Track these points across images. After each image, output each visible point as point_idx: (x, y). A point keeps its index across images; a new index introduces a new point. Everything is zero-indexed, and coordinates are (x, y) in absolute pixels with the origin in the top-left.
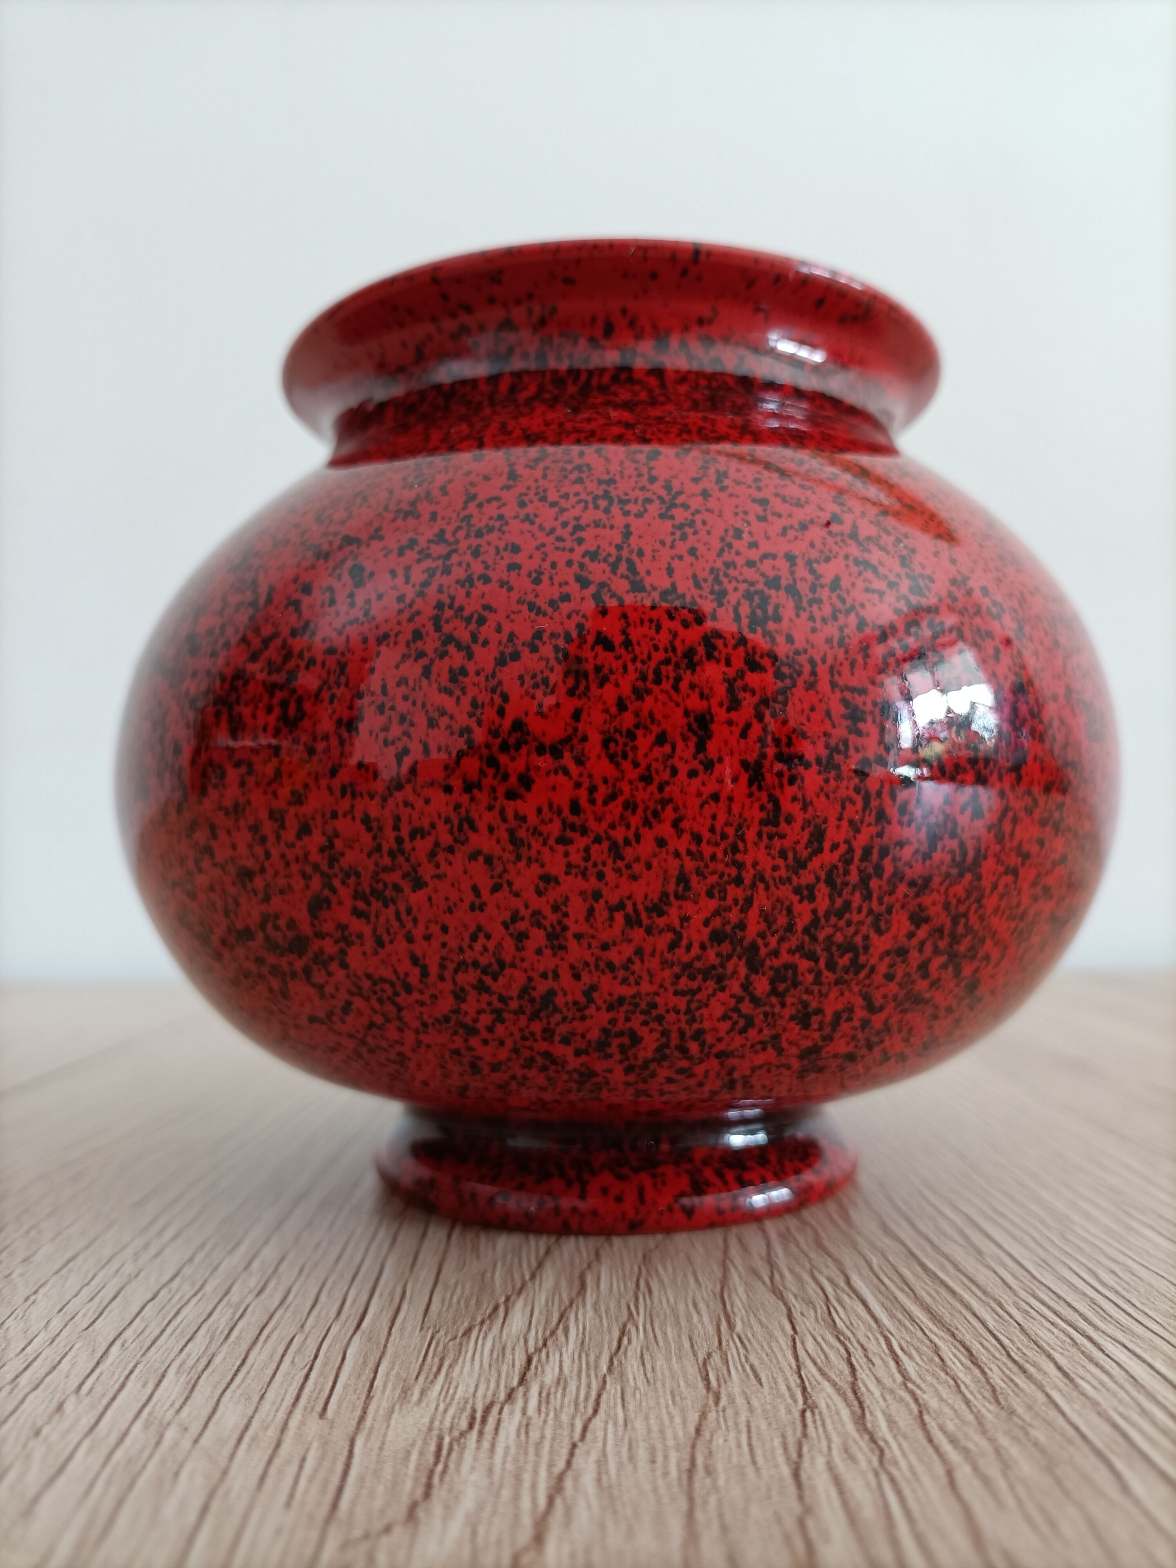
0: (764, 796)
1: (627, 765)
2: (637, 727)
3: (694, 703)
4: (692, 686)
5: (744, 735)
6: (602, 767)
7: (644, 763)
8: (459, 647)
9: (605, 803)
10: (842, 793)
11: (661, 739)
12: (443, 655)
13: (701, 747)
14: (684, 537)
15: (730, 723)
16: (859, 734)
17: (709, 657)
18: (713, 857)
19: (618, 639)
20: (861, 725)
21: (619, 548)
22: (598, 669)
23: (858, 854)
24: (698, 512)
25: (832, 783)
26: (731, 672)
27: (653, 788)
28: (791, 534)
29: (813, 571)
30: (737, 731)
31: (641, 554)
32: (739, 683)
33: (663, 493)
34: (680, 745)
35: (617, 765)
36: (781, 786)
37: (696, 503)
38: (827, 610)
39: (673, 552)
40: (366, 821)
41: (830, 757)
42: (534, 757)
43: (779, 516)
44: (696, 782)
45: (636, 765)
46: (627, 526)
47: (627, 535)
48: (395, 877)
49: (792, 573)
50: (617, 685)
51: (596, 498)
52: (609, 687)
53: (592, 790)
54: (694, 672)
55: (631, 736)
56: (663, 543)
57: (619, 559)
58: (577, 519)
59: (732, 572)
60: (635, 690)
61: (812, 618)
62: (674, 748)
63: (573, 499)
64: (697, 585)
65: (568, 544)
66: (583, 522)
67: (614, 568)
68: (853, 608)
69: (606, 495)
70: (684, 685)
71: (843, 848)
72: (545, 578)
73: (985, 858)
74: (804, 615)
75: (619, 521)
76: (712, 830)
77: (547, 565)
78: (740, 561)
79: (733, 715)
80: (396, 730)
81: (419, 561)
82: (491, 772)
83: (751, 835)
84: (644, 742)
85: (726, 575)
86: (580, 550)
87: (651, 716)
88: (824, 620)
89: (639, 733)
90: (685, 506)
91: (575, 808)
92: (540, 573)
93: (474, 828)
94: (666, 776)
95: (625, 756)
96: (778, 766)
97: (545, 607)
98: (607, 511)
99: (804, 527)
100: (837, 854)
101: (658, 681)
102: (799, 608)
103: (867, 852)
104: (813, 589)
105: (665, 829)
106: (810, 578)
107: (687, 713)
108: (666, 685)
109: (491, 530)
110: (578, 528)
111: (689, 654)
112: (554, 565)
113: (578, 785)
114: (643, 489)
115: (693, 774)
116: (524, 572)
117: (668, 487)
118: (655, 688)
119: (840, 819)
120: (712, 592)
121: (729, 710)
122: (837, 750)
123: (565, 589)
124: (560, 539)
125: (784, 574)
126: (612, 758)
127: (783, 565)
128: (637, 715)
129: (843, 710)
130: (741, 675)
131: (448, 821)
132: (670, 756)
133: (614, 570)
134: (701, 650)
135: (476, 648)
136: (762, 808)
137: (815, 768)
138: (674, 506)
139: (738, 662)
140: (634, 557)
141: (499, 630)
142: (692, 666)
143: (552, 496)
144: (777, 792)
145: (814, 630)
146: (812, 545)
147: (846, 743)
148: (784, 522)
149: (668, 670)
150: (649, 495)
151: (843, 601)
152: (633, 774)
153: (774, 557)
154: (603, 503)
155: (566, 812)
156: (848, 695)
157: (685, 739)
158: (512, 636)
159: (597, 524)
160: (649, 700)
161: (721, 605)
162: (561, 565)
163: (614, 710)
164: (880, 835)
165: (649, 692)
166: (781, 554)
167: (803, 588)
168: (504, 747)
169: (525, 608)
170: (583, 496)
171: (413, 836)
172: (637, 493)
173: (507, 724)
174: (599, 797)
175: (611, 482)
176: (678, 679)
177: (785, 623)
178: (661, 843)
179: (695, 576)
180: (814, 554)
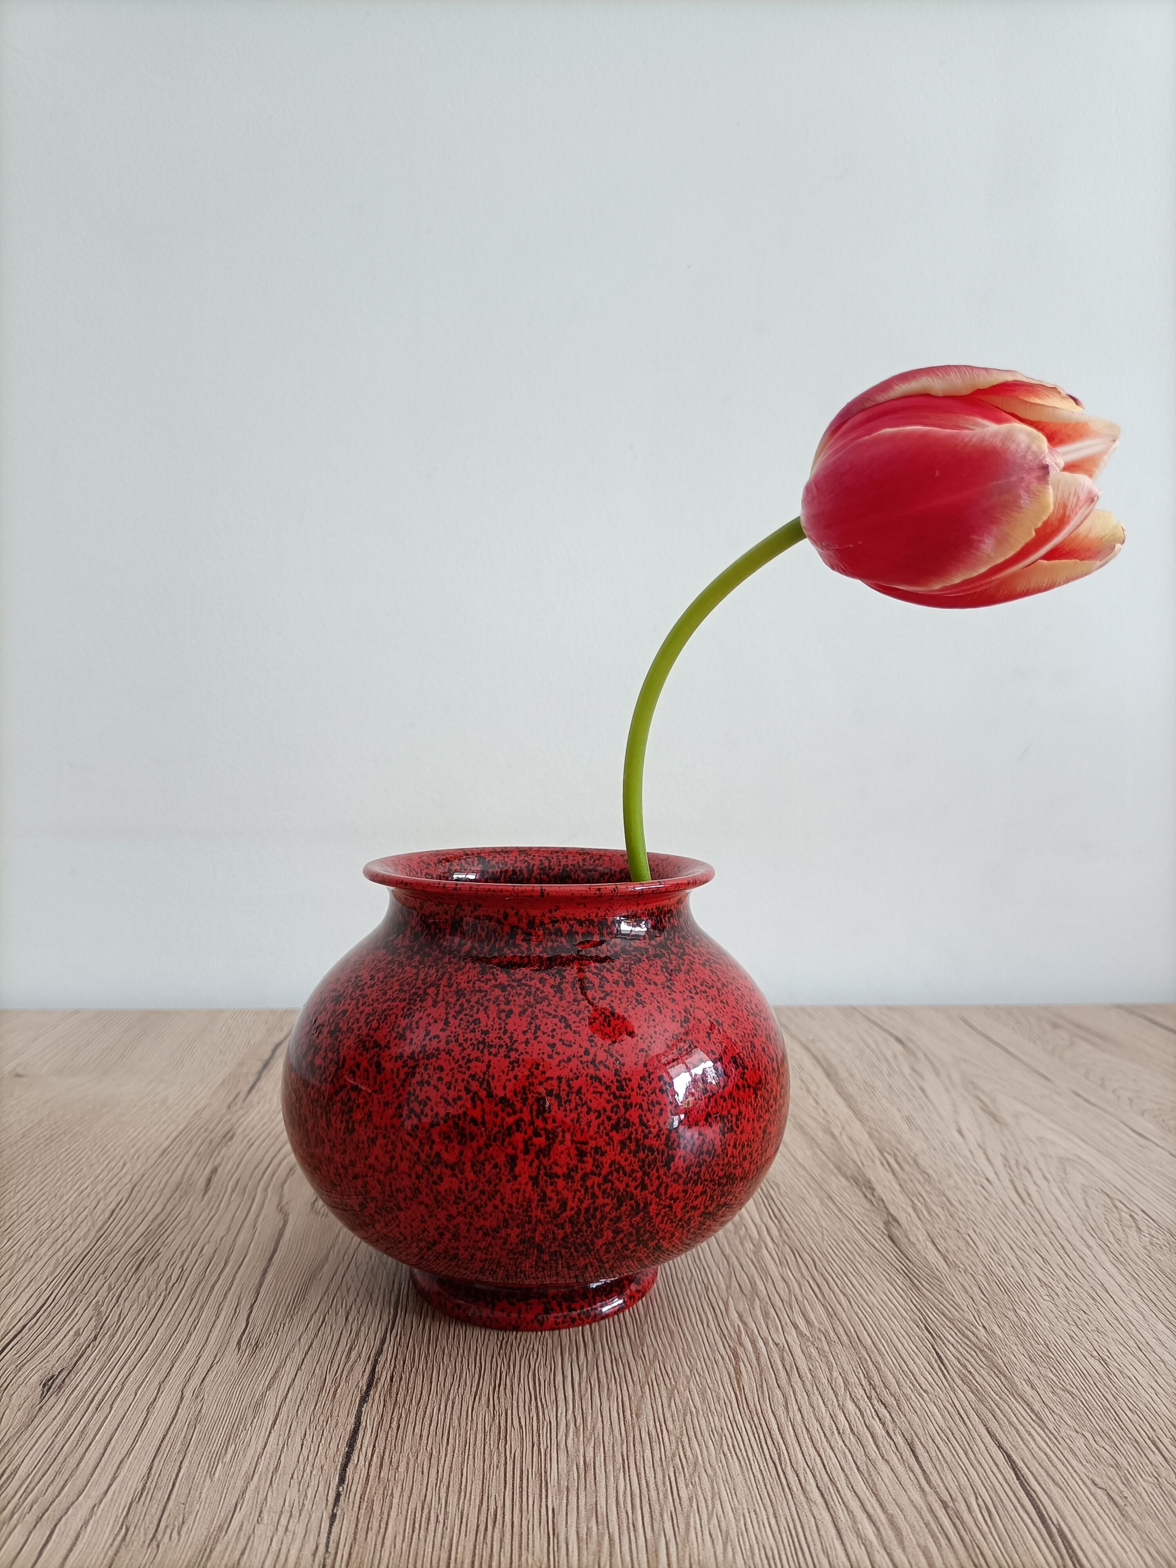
0: (539, 1190)
1: (481, 1176)
2: (486, 1160)
3: (510, 1151)
4: (509, 1144)
5: (531, 1165)
6: (471, 1176)
7: (488, 1176)
8: (416, 1115)
9: (472, 1191)
10: (575, 1187)
11: (496, 1166)
12: (409, 1118)
13: (512, 1170)
14: (513, 1069)
15: (525, 1160)
16: (583, 1162)
17: (518, 1130)
18: (518, 1213)
19: (480, 1120)
20: (585, 1159)
21: (484, 1074)
22: (471, 1133)
23: (583, 1211)
24: (522, 1053)
25: (570, 1184)
26: (526, 1137)
27: (492, 1186)
28: (563, 1064)
29: (569, 1085)
30: (528, 1163)
31: (493, 1077)
32: (530, 1142)
33: (508, 1041)
34: (503, 1169)
35: (477, 1176)
36: (547, 1186)
37: (521, 1048)
38: (573, 1105)
39: (507, 1077)
40: (379, 1181)
41: (569, 1173)
42: (444, 1169)
43: (558, 1054)
44: (510, 1184)
45: (485, 1176)
46: (489, 1061)
47: (489, 1066)
48: (391, 1204)
49: (559, 1087)
50: (478, 1141)
51: (479, 1043)
52: (475, 1142)
53: (467, 1185)
54: (510, 1136)
55: (483, 1164)
56: (503, 1072)
57: (484, 1079)
58: (469, 1055)
59: (532, 1088)
60: (485, 1144)
61: (565, 1110)
62: (500, 1169)
63: (469, 1042)
64: (516, 1095)
65: (463, 1070)
66: (471, 1057)
67: (481, 1084)
68: (586, 1102)
69: (483, 1042)
70: (506, 1143)
71: (576, 1209)
72: (452, 1087)
73: (651, 1204)
74: (562, 1109)
75: (486, 1058)
76: (517, 1203)
77: (453, 1080)
78: (536, 1081)
79: (526, 1157)
80: (390, 1148)
81: (403, 1067)
82: (427, 1172)
83: (534, 1205)
84: (488, 1167)
85: (529, 1090)
86: (468, 1073)
87: (492, 1155)
88: (571, 1111)
89: (486, 1163)
90: (517, 1050)
91: (460, 1191)
92: (451, 1084)
93: (420, 1193)
94: (497, 1181)
95: (480, 1172)
96: (545, 1178)
97: (451, 1101)
98: (482, 1052)
99: (569, 1060)
100: (573, 1212)
101: (495, 1141)
102: (560, 1105)
103: (587, 1210)
104: (568, 1095)
105: (497, 1201)
106: (567, 1089)
107: (506, 1155)
108: (498, 1143)
109: (433, 1056)
110: (469, 1061)
111: (509, 1128)
112: (456, 1081)
113: (461, 1182)
114: (500, 1038)
115: (508, 1181)
116: (444, 1082)
117: (511, 1038)
118: (494, 1144)
119: (574, 1198)
120: (522, 1099)
121: (525, 1154)
122: (572, 1170)
123: (460, 1093)
124: (460, 1066)
125: (556, 1088)
126: (475, 1172)
127: (555, 1082)
128: (486, 1155)
129: (576, 1152)
130: (531, 1138)
131: (410, 1188)
132: (499, 1173)
133: (481, 1087)
134: (514, 1127)
135: (422, 1117)
136: (538, 1195)
137: (562, 1178)
138: (512, 1050)
139: (530, 1132)
140: (490, 1079)
141: (432, 1110)
142: (510, 1135)
143: (461, 1040)
144: (545, 1189)
145: (566, 1116)
146: (571, 1071)
147: (577, 1167)
148: (560, 1057)
149: (500, 1136)
150: (502, 1042)
151: (581, 1099)
152: (484, 1180)
153: (552, 1079)
154: (481, 1046)
155: (456, 1192)
156: (579, 1145)
157: (505, 1166)
158: (437, 1114)
159: (477, 1059)
160: (491, 1149)
161: (525, 1105)
162: (459, 1081)
163: (476, 1152)
164: (594, 1203)
165: (491, 1145)
166: (555, 1077)
167: (563, 1094)
168: (432, 1163)
169: (443, 1101)
170: (474, 1041)
171: (397, 1191)
172: (497, 1040)
173: (433, 1153)
174: (470, 1187)
175: (487, 1032)
176: (503, 1140)
177: (553, 1113)
178: (496, 1207)
179: (515, 1091)
180: (571, 1075)
